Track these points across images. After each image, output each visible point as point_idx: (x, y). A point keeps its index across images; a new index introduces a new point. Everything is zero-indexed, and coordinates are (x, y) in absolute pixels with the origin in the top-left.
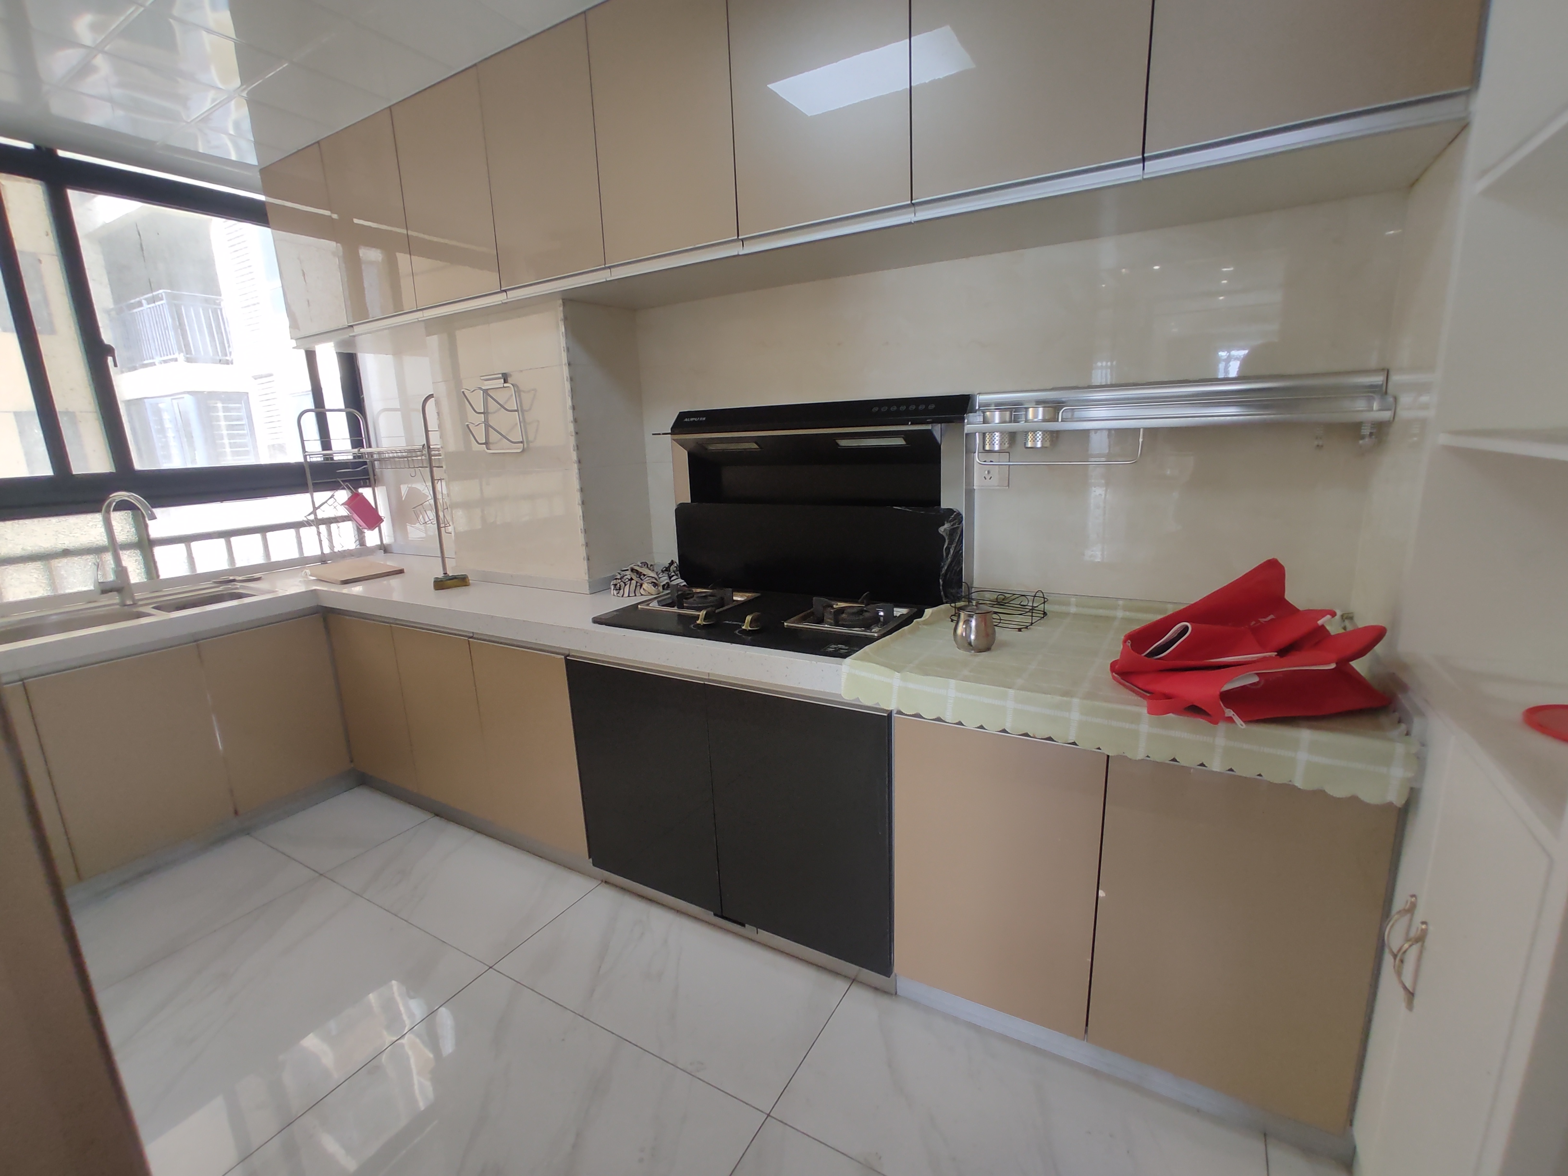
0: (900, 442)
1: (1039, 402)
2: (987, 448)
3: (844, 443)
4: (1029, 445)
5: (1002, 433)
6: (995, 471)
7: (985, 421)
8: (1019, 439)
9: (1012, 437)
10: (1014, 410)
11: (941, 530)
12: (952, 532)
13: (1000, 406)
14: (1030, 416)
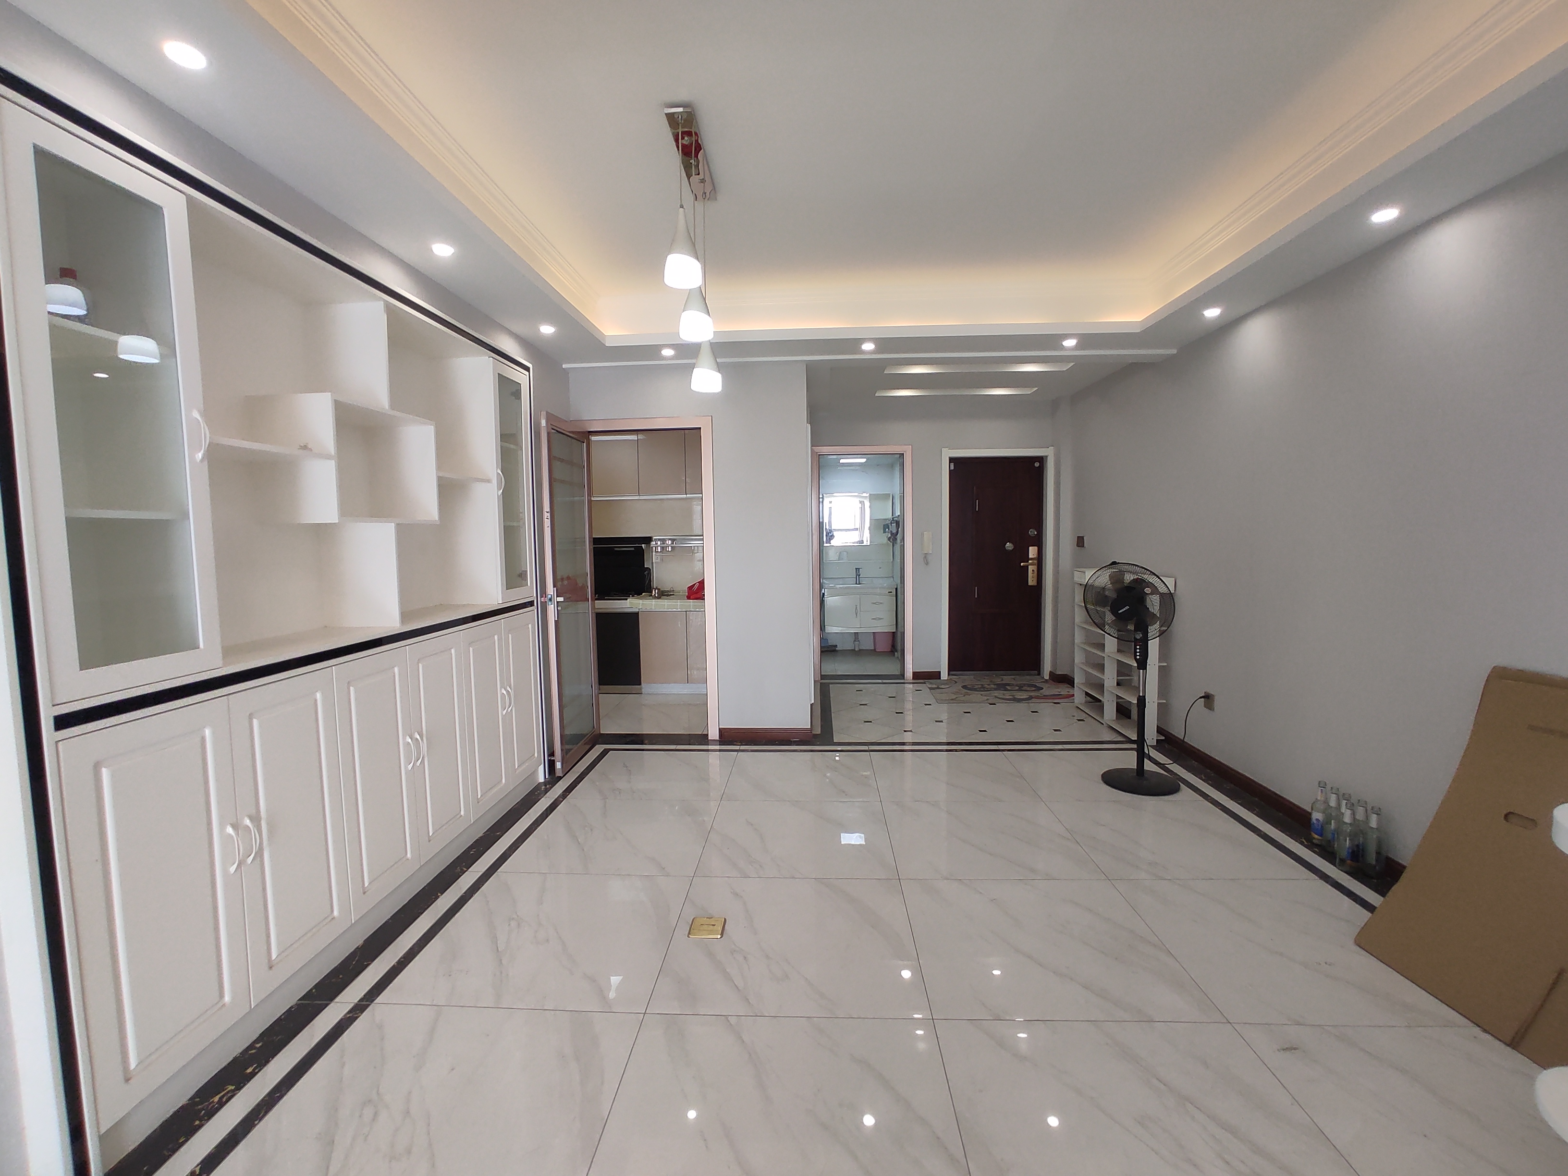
0: (633, 549)
1: (670, 539)
2: (657, 551)
3: (616, 549)
4: (667, 550)
5: (661, 547)
6: (659, 557)
7: (656, 544)
8: (665, 548)
9: (662, 548)
10: (663, 541)
11: (645, 573)
12: (648, 574)
13: (659, 540)
14: (667, 543)
